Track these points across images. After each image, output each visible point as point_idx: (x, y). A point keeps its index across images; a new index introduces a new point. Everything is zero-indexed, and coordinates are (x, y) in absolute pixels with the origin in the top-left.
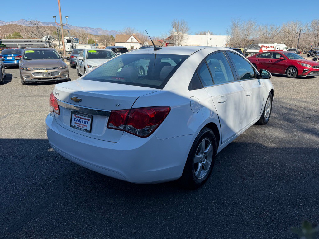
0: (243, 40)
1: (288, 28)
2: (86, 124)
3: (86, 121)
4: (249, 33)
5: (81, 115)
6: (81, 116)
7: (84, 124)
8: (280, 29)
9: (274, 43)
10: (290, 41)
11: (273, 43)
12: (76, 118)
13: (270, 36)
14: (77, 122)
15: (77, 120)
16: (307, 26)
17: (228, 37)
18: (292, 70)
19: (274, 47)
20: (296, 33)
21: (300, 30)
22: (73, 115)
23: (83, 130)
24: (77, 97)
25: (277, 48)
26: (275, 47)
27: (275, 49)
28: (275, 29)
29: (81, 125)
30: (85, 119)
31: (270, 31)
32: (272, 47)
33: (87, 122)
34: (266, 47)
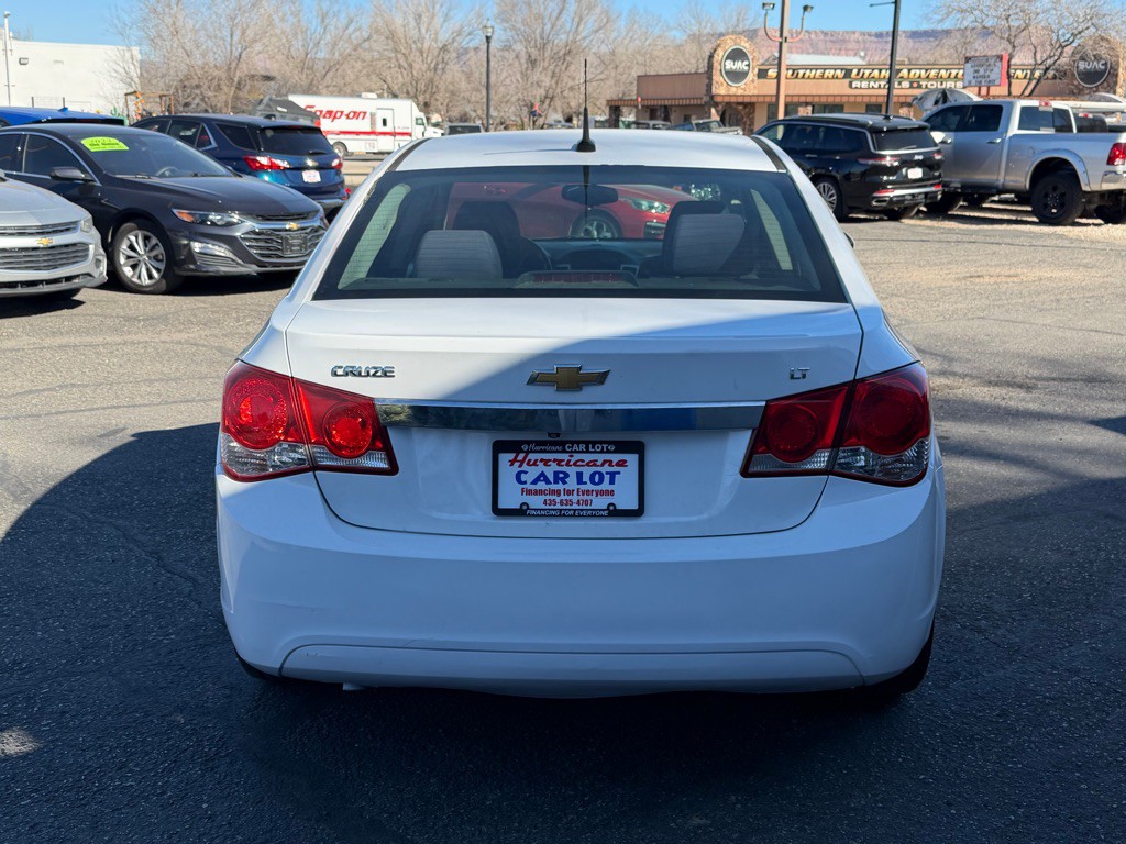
0: (224, 76)
1: (398, 21)
2: (605, 486)
3: (606, 468)
4: (250, 34)
5: (564, 451)
6: (565, 457)
7: (590, 486)
8: (365, 22)
9: (364, 94)
10: (422, 86)
11: (359, 96)
12: (525, 468)
13: (323, 53)
14: (541, 485)
15: (542, 477)
16: (479, 15)
17: (128, 55)
18: (599, 229)
19: (368, 115)
20: (440, 46)
21: (488, 38)
22: (505, 458)
23: (595, 514)
24: (580, 368)
25: (380, 123)
26: (373, 116)
27: (373, 123)
28: (343, 20)
29: (569, 492)
30: (593, 463)
31: (320, 30)
32: (356, 115)
33: (613, 475)
34: (330, 113)
